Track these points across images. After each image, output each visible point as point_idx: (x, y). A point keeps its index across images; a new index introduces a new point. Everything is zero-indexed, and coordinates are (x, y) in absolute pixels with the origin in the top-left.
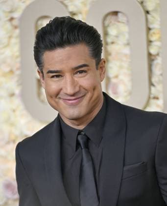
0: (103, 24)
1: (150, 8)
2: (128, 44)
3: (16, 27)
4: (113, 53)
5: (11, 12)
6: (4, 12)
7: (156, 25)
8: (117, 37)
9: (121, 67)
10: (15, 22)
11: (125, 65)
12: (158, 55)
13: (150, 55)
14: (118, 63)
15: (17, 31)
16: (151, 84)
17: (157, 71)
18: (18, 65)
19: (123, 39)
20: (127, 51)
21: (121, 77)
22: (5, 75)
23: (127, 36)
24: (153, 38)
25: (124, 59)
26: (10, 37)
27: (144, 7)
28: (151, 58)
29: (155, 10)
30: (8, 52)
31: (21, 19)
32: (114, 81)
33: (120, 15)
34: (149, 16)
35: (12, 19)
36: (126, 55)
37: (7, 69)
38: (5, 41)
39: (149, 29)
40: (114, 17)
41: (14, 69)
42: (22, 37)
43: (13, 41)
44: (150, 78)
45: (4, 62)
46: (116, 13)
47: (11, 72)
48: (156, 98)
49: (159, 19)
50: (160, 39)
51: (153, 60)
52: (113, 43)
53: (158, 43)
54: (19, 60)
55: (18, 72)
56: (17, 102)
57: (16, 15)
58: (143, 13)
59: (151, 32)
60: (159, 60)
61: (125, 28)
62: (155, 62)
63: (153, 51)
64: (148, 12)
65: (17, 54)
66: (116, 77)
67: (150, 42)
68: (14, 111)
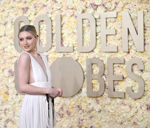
0: (39, 24)
1: (53, 20)
2: (46, 30)
3: (13, 24)
4: (42, 33)
5: (12, 20)
7: (54, 25)
8: (43, 28)
9: (44, 37)
10: (13, 23)
11: (45, 36)
12: (55, 33)
13: (52, 33)
14: (43, 36)
15: (14, 26)
16: (53, 42)
17: (54, 38)
18: (13, 36)
19: (45, 29)
20: (46, 32)
21: (43, 40)
22: (9, 39)
23: (46, 28)
24: (53, 29)
25: (45, 34)
26: (11, 27)
27: (51, 19)
29: (54, 20)
30: (10, 32)
32: (41, 41)
33: (44, 21)
34: (52, 22)
35: (12, 22)
36: (45, 33)
37: (10, 37)
38: (10, 28)
40: (42, 22)
41: (12, 37)
42: (15, 27)
43: (12, 28)
44: (52, 40)
45: (9, 35)
46: (43, 21)
47: (12, 38)
48: (54, 46)
49: (55, 23)
50: (55, 29)
51: (53, 35)
52: (41, 30)
53: (55, 30)
54: (14, 34)
55: (13, 38)
56: (13, 46)
57: (13, 21)
59: (53, 27)
60: (55, 35)
61: (45, 25)
62: (54, 36)
63: (53, 32)
64: (52, 21)
65: (13, 32)
66: (42, 40)
67: (52, 30)
68: (12, 49)
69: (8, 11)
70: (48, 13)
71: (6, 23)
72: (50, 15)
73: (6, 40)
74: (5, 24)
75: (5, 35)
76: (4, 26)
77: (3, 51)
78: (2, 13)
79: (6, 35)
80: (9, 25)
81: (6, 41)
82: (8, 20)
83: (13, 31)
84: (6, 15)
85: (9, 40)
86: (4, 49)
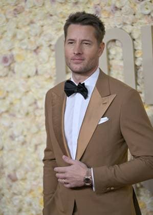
1: (135, 37)
2: (122, 60)
3: (53, 50)
4: (113, 66)
5: (50, 41)
6: (45, 41)
7: (139, 48)
8: (115, 55)
9: (118, 74)
10: (53, 48)
11: (121, 73)
12: (141, 66)
13: (136, 66)
14: (116, 72)
15: (54, 53)
16: (137, 84)
17: (140, 75)
18: (55, 74)
20: (121, 64)
22: (46, 80)
23: (121, 55)
24: (137, 56)
25: (120, 69)
26: (50, 57)
27: (131, 37)
28: (136, 68)
29: (139, 38)
30: (48, 66)
31: (56, 45)
33: (117, 41)
34: (135, 42)
35: (50, 45)
36: (121, 66)
37: (49, 76)
38: (46, 59)
39: (135, 50)
40: (113, 43)
41: (52, 76)
42: (56, 57)
43: (52, 59)
44: (136, 80)
45: (46, 72)
46: (114, 41)
47: (51, 78)
49: (141, 44)
50: (142, 56)
51: (138, 69)
52: (113, 59)
53: (141, 59)
54: (55, 70)
55: (55, 78)
57: (53, 43)
58: (131, 40)
59: (137, 52)
60: (142, 69)
61: (120, 50)
62: (139, 70)
63: (138, 63)
64: (134, 40)
65: (54, 67)
67: (135, 58)
69: (41, 23)
70: (125, 24)
71: (38, 48)
72: (129, 28)
73: (39, 84)
74: (35, 51)
75: (37, 72)
76: (33, 54)
77: (34, 106)
78: (28, 28)
79: (39, 72)
80: (44, 53)
81: (39, 87)
82: (42, 41)
83: (52, 64)
84: (38, 31)
85: (45, 83)
86: (35, 103)
